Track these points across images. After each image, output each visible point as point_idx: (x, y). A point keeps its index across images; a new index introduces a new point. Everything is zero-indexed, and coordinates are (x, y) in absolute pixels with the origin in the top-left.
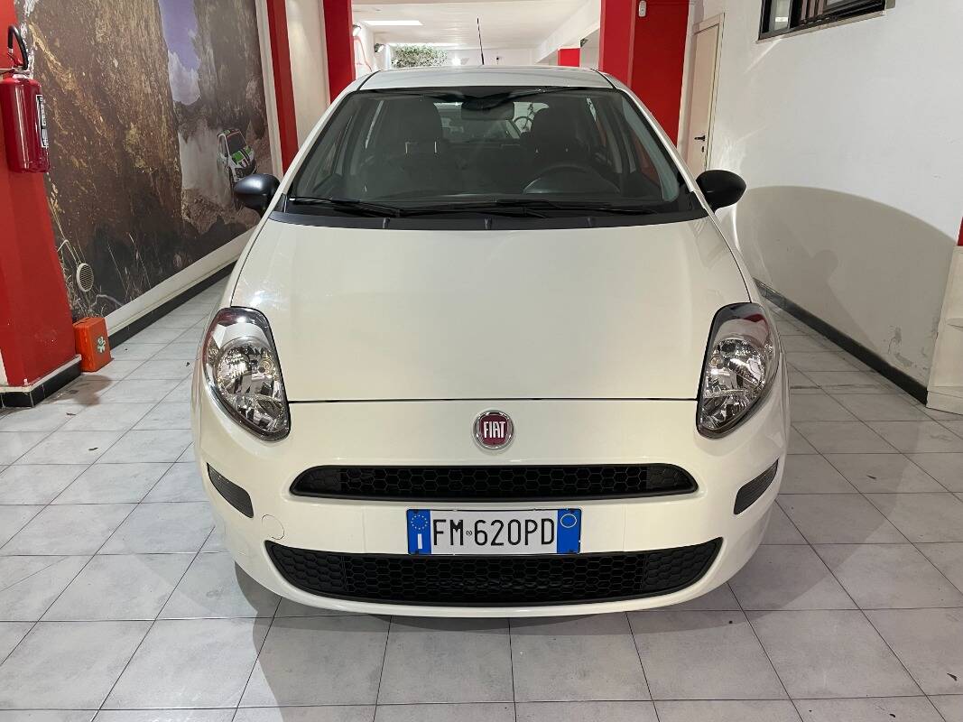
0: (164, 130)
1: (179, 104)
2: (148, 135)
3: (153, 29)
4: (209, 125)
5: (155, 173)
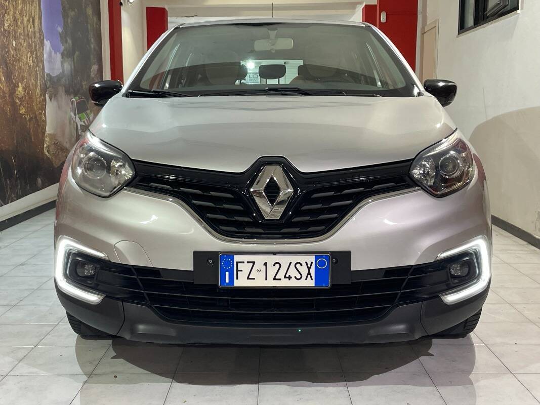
0: (38, 91)
1: (48, 75)
2: (29, 92)
3: (36, 24)
4: (66, 92)
5: (31, 119)
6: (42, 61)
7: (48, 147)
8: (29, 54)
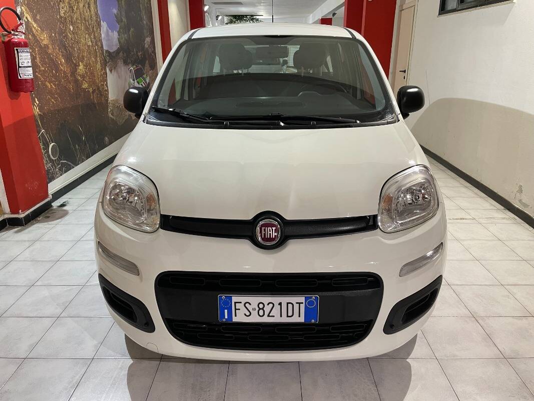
0: (99, 66)
1: (107, 51)
2: (90, 69)
3: (92, 8)
4: (124, 63)
5: (94, 91)
6: (101, 41)
7: (112, 110)
8: (87, 36)
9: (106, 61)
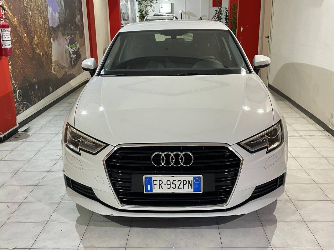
0: (46, 38)
1: (52, 27)
2: (41, 39)
4: (62, 35)
5: (43, 55)
6: (48, 20)
7: (54, 68)
8: (40, 18)
9: (51, 33)
